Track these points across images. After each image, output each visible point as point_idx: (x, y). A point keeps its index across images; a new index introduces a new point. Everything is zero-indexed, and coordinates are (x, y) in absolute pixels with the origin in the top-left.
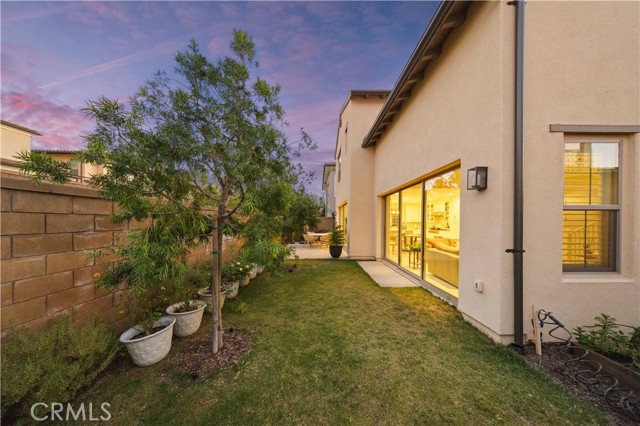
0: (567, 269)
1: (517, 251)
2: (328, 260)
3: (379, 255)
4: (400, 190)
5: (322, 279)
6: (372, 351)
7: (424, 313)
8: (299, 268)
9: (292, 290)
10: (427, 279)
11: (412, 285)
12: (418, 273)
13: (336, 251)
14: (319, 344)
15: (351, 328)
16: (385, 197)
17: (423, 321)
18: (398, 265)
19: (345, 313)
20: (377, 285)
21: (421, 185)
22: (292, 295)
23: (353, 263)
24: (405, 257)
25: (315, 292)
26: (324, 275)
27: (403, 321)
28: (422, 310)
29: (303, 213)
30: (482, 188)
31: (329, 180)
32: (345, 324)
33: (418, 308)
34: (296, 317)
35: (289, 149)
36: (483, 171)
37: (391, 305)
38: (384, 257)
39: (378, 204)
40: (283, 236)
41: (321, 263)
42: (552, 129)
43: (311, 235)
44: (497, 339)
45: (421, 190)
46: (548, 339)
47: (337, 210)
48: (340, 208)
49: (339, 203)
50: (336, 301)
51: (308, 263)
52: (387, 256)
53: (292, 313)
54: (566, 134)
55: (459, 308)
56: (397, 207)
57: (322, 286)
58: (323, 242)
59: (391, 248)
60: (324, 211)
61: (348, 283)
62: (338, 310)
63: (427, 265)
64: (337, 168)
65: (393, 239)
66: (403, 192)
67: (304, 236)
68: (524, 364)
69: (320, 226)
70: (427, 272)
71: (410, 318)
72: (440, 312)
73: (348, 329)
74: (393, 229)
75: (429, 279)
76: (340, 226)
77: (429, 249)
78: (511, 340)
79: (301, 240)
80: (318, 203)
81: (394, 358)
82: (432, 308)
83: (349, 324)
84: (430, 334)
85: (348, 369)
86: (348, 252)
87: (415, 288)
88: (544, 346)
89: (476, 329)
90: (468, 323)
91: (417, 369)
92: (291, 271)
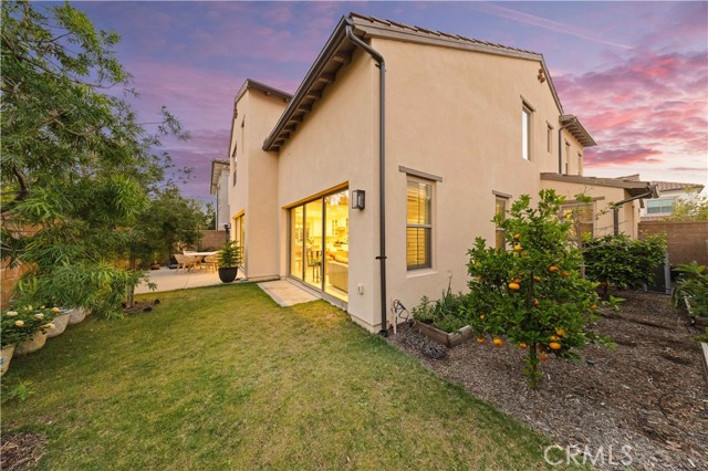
0: (410, 268)
1: (382, 258)
2: (216, 286)
3: (283, 272)
4: (303, 203)
5: (203, 312)
6: (264, 378)
7: (321, 324)
8: (164, 304)
9: (150, 336)
10: (327, 290)
11: (313, 298)
12: (319, 286)
13: (228, 274)
14: (193, 394)
15: (240, 361)
16: (290, 210)
17: (319, 331)
18: (302, 281)
19: (234, 346)
20: (279, 306)
21: (321, 200)
22: (148, 344)
23: (252, 285)
24: (309, 272)
25: (191, 331)
26: (207, 307)
27: (301, 337)
28: (320, 320)
29: (173, 224)
30: (361, 208)
31: (221, 181)
32: (233, 359)
33: (316, 319)
34: (154, 372)
35: (139, 130)
36: (361, 193)
37: (291, 323)
38: (289, 275)
39: (283, 216)
40: (132, 259)
41: (203, 293)
42: (401, 169)
43: (190, 255)
44: (372, 330)
45: (321, 205)
46: (400, 321)
47: (233, 222)
48: (236, 219)
49: (234, 213)
50: (223, 334)
51: (182, 294)
52: (293, 273)
53: (147, 368)
54: (408, 174)
55: (349, 311)
56: (302, 221)
57: (202, 321)
58: (209, 264)
59: (297, 264)
60: (213, 222)
61: (241, 310)
62: (225, 346)
63: (327, 278)
64: (231, 167)
65: (299, 254)
66: (307, 205)
67: (177, 257)
68: (386, 343)
69: (204, 241)
70: (327, 284)
71: (308, 331)
72: (336, 319)
73: (236, 364)
74: (297, 244)
75: (329, 290)
76: (235, 242)
77: (330, 261)
78: (380, 328)
79: (173, 263)
80: (204, 211)
81: (287, 375)
82: (329, 317)
83: (240, 357)
84: (325, 341)
85: (232, 408)
86: (246, 274)
87: (316, 301)
88: (398, 327)
89: (359, 326)
90: (355, 323)
91: (309, 377)
92: (148, 310)
